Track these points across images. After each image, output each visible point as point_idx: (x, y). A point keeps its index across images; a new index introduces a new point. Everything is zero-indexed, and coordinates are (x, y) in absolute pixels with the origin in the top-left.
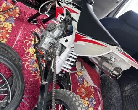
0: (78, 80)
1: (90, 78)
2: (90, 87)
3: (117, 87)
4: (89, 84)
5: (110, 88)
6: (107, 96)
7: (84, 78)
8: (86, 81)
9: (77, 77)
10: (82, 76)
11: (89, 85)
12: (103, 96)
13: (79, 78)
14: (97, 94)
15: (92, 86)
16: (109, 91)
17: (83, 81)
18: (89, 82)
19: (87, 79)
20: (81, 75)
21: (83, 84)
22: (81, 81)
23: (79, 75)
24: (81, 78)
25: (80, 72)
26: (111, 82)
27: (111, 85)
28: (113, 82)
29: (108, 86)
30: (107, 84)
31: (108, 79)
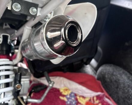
0: (69, 103)
1: (84, 88)
2: (90, 100)
3: (123, 73)
4: (87, 98)
5: (116, 81)
6: (121, 97)
7: (76, 95)
8: (80, 96)
9: (65, 99)
10: (72, 93)
11: (87, 100)
12: (116, 100)
13: (68, 99)
15: (93, 97)
16: (117, 88)
17: (77, 99)
18: (85, 95)
19: (80, 93)
20: (70, 92)
21: (78, 103)
22: (72, 101)
23: (67, 95)
24: (71, 98)
25: (66, 90)
26: (111, 73)
27: (114, 77)
28: (114, 72)
29: (111, 81)
30: (108, 80)
31: (106, 73)
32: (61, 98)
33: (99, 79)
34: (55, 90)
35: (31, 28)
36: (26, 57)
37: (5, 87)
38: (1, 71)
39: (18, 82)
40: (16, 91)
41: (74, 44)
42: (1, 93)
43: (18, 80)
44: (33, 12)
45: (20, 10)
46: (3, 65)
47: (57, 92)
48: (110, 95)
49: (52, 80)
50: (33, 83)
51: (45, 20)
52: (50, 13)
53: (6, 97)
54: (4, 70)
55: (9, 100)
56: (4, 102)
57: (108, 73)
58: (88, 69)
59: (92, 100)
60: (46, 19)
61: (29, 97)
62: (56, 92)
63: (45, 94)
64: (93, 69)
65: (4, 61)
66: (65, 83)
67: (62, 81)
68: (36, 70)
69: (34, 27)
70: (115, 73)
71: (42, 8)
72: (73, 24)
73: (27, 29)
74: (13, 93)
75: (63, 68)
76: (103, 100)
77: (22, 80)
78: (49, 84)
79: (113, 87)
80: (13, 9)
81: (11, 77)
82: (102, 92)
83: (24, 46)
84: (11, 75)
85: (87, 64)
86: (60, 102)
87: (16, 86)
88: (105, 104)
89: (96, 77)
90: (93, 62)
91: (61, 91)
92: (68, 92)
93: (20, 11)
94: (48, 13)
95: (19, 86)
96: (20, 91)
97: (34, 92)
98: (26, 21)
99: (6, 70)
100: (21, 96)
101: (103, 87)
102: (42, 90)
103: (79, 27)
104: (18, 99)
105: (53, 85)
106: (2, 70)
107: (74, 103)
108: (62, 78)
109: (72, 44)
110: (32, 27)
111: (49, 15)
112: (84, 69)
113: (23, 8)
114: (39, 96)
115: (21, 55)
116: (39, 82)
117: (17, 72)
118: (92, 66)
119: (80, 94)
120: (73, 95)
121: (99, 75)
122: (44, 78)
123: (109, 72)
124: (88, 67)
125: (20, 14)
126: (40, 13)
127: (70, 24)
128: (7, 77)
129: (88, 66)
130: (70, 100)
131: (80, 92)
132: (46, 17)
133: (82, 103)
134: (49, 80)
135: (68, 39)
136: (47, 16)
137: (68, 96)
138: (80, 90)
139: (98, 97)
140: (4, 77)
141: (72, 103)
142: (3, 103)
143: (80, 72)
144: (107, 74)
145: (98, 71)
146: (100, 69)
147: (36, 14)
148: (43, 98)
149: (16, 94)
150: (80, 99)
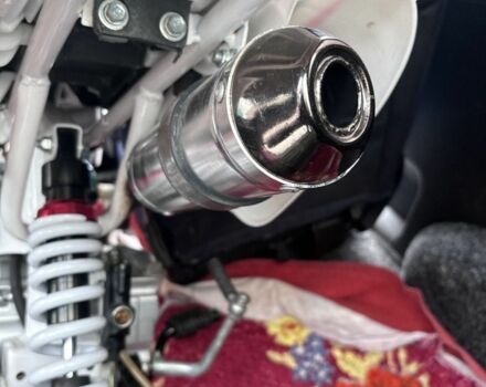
0: (303, 373)
1: (358, 319)
2: (384, 362)
4: (374, 353)
7: (327, 345)
8: (345, 349)
9: (288, 360)
10: (312, 337)
11: (372, 361)
13: (299, 359)
14: (451, 371)
15: (396, 352)
17: (332, 361)
18: (363, 343)
20: (304, 334)
21: (338, 373)
22: (316, 367)
23: (296, 346)
24: (310, 355)
25: (291, 327)
26: (460, 258)
27: (474, 271)
28: (471, 251)
29: (464, 288)
30: (451, 284)
31: (439, 257)
32: (274, 356)
33: (412, 281)
34: (247, 327)
35: (159, 96)
36: (147, 202)
37: (75, 319)
38: (60, 259)
39: (118, 299)
40: (115, 331)
41: (346, 134)
42: (64, 341)
43: (117, 292)
44: (171, 31)
45: (125, 23)
46: (62, 238)
47: (257, 336)
48: (461, 342)
49: (239, 289)
50: (168, 303)
51: (218, 56)
52: (236, 32)
53: (82, 353)
54: (69, 257)
55: (89, 364)
56: (75, 373)
57: (449, 258)
58: (370, 247)
59: (391, 363)
60: (222, 53)
61: (158, 354)
62: (253, 336)
63: (218, 343)
64: (386, 245)
65: (66, 222)
66: (284, 300)
67: (274, 295)
68: (177, 253)
69: (171, 92)
70: (476, 256)
71: (203, 13)
72: (340, 59)
73: (148, 99)
74: (102, 338)
75: (272, 246)
76: (436, 362)
77: (134, 291)
78: (231, 302)
79: (471, 309)
80: (101, 24)
81: (93, 279)
82: (429, 329)
83: (143, 163)
84: (93, 272)
85: (362, 228)
86: (268, 372)
87: (115, 312)
88: (442, 375)
89: (402, 274)
90: (388, 219)
91: (273, 329)
92: (297, 334)
93: (125, 28)
94: (226, 32)
95: (124, 314)
96: (126, 331)
97: (173, 335)
98: (143, 72)
99: (77, 256)
100: (131, 352)
101: (433, 312)
102: (202, 327)
103: (360, 68)
104: (120, 364)
105: (244, 308)
106: (63, 257)
107: (322, 374)
108: (271, 284)
109: (340, 133)
110: (165, 93)
111: (231, 39)
112: (353, 248)
113: (137, 16)
114: (190, 351)
115: (127, 199)
116: (188, 299)
117: (115, 262)
118: (383, 236)
119: (345, 342)
120: (315, 344)
121: (411, 265)
122: (212, 283)
123: (454, 254)
124: (367, 239)
125: (125, 40)
126: (197, 33)
127: (330, 59)
128: (81, 279)
129: (367, 234)
130: (307, 364)
131: (344, 332)
132: (220, 46)
133: (353, 373)
134: (228, 291)
135: (324, 117)
136: (224, 42)
137: (300, 350)
138: (344, 327)
139: (414, 351)
140: (70, 279)
141: (316, 373)
142: (70, 375)
143: (339, 258)
144: (443, 260)
145: (410, 252)
146: (417, 244)
147: (185, 38)
148: (208, 359)
149: (115, 344)
150: (344, 359)
